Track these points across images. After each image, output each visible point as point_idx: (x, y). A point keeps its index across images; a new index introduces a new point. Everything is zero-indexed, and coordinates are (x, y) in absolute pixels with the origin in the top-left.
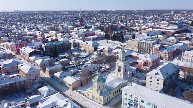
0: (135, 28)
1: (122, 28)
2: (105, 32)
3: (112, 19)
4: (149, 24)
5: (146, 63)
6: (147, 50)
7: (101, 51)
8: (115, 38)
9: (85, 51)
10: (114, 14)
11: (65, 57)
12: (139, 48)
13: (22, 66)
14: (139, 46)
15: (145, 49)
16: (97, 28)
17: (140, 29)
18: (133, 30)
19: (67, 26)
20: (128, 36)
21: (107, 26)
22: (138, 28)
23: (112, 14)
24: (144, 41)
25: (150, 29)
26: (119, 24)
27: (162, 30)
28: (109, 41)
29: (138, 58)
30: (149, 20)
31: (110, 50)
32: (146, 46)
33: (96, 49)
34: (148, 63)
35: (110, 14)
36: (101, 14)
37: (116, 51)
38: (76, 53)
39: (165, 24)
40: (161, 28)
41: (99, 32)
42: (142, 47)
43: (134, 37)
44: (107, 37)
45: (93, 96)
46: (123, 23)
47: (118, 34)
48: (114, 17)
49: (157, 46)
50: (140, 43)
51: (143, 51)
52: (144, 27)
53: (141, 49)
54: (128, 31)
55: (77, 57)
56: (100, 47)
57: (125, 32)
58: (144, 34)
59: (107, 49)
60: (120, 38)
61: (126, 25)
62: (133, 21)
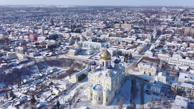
0: (85, 26)
1: (79, 26)
2: (70, 29)
3: (69, 18)
4: (93, 23)
7: (73, 37)
8: (76, 32)
9: (65, 37)
10: (69, 12)
11: (59, 40)
16: (64, 27)
17: (89, 27)
18: (85, 27)
20: (83, 30)
21: (70, 25)
22: (87, 26)
23: (67, 12)
24: (89, 32)
25: (93, 27)
26: (76, 23)
27: (98, 27)
28: (74, 33)
29: (86, 38)
30: (95, 20)
31: (76, 36)
32: (89, 34)
33: (70, 36)
35: (65, 12)
36: (57, 12)
37: (79, 36)
38: (63, 38)
39: (101, 24)
40: (98, 26)
41: (66, 29)
43: (85, 31)
44: (72, 31)
46: (78, 22)
47: (78, 29)
48: (70, 16)
49: (93, 34)
50: (87, 33)
51: (88, 36)
52: (91, 25)
54: (82, 28)
55: (64, 39)
56: (72, 35)
57: (81, 28)
58: (90, 29)
59: (75, 36)
60: (79, 32)
61: (81, 24)
62: (85, 21)
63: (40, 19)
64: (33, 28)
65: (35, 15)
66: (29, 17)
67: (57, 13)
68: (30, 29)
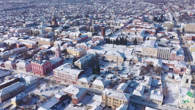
5: (182, 69)
6: (166, 55)
7: (131, 60)
12: (158, 54)
13: (109, 94)
14: (158, 52)
15: (164, 55)
16: (81, 29)
19: (43, 27)
21: (93, 27)
25: (134, 29)
27: (145, 30)
32: (165, 52)
33: (125, 59)
34: (183, 69)
39: (138, 22)
42: (161, 53)
45: (188, 107)
49: (174, 52)
50: (160, 50)
51: (161, 56)
52: (122, 25)
53: (160, 54)
56: (128, 57)
63: (25, 12)
64: (24, 33)
65: (16, 7)
66: (9, 10)
67: (44, 3)
68: (20, 34)
